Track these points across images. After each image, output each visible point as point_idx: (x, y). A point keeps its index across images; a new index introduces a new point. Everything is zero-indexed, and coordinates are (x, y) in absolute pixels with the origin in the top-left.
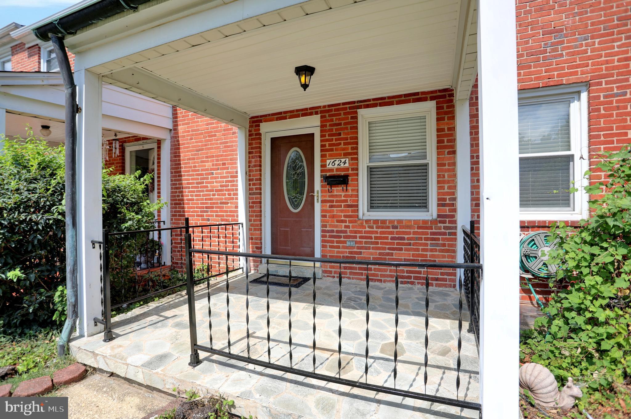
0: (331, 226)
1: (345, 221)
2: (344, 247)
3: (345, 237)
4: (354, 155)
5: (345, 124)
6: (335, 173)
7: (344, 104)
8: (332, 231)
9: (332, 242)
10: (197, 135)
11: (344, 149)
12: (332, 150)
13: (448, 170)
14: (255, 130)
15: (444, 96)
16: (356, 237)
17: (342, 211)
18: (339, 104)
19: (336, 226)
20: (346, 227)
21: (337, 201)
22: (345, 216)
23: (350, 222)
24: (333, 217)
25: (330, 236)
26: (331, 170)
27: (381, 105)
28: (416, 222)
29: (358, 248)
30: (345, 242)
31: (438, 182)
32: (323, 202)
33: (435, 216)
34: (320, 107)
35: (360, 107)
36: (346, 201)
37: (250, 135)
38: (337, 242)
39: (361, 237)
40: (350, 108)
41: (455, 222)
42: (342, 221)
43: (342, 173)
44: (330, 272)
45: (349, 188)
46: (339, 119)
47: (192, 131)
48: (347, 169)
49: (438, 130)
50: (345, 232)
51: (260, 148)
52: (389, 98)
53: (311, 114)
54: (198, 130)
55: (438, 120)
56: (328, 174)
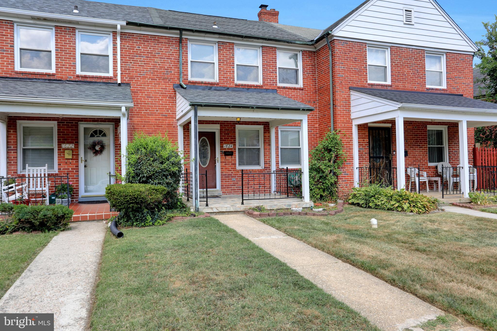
0: (225, 173)
1: (231, 170)
2: (231, 181)
3: (231, 177)
4: (234, 143)
5: (231, 130)
6: (227, 150)
7: (230, 121)
8: (226, 175)
9: (226, 179)
10: (148, 124)
11: (230, 141)
12: (225, 140)
13: (268, 151)
14: (187, 127)
15: (266, 124)
16: (235, 177)
17: (230, 166)
18: (228, 121)
19: (228, 173)
20: (232, 173)
21: (228, 162)
22: (231, 168)
23: (233, 171)
24: (226, 169)
25: (225, 177)
26: (225, 149)
27: (245, 124)
28: (258, 170)
29: (237, 181)
30: (231, 179)
31: (264, 155)
32: (221, 162)
33: (263, 168)
34: (220, 121)
35: (237, 124)
36: (232, 162)
37: (184, 129)
38: (228, 179)
39: (238, 177)
40: (233, 124)
41: (270, 170)
42: (230, 170)
43: (230, 151)
44: (225, 192)
45: (233, 157)
46: (228, 128)
47: (145, 122)
48: (232, 149)
49: (264, 137)
50: (232, 175)
51: (189, 136)
52: (248, 122)
53: (216, 124)
54: (149, 122)
55: (264, 133)
56: (224, 151)
